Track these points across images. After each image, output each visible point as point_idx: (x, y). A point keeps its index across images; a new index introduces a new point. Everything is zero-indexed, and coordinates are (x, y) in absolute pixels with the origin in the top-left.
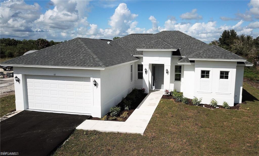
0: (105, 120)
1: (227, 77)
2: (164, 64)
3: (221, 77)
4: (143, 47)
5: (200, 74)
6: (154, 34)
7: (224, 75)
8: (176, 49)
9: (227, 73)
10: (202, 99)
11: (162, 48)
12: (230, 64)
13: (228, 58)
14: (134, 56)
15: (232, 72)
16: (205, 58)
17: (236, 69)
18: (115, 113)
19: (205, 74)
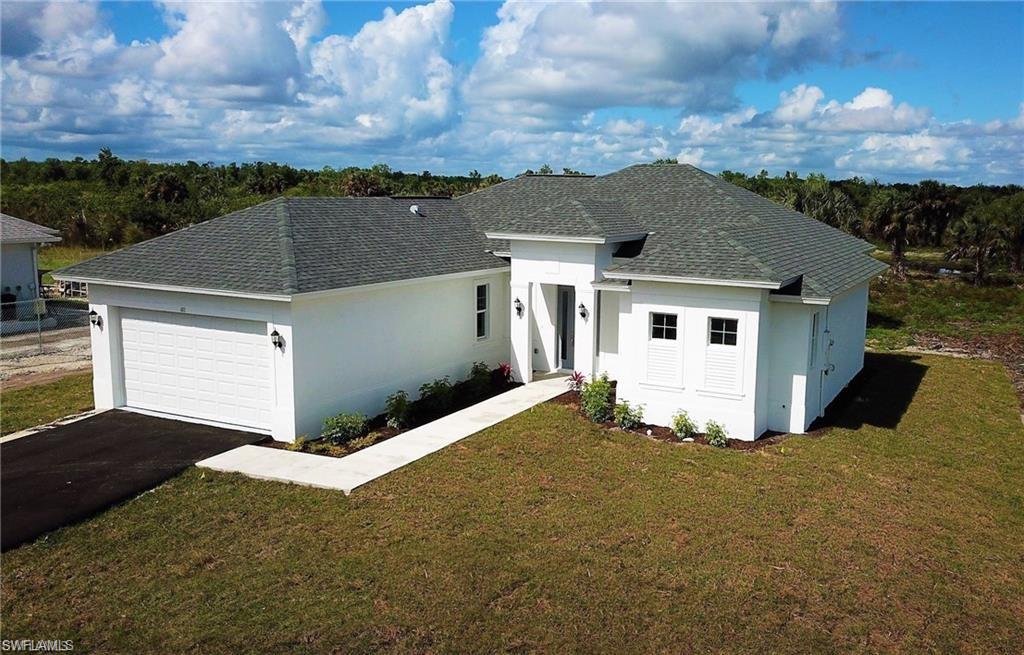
0: (296, 451)
1: (731, 340)
2: (574, 287)
3: (715, 339)
4: (509, 227)
5: (645, 325)
6: (599, 177)
7: (723, 332)
8: (603, 237)
9: (732, 324)
10: (643, 407)
11: (561, 233)
12: (738, 296)
13: (723, 276)
14: (496, 254)
15: (749, 323)
16: (653, 271)
17: (758, 314)
18: (337, 433)
19: (664, 326)
